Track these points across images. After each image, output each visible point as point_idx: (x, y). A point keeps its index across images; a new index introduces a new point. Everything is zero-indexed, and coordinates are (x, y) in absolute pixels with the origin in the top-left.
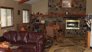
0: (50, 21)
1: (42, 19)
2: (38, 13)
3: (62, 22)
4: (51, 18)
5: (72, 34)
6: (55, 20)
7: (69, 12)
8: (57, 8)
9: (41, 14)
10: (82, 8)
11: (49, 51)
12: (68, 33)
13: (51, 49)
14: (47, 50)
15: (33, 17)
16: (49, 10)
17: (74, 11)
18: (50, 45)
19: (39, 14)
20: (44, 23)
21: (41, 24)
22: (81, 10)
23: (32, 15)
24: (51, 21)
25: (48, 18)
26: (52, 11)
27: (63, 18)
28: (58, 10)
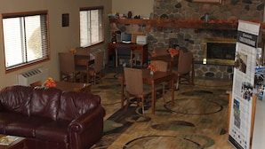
1: (140, 30)
2: (130, 14)
3: (192, 42)
4: (161, 30)
6: (173, 35)
7: (214, 15)
8: (179, 4)
9: (136, 17)
10: (251, 3)
11: (114, 143)
13: (123, 135)
14: (110, 140)
16: (156, 8)
17: (228, 12)
19: (133, 17)
20: (145, 43)
22: (247, 8)
23: (112, 20)
24: (162, 38)
25: (155, 31)
26: (166, 11)
27: (196, 32)
28: (182, 8)
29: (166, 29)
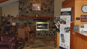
0: (21, 23)
1: (13, 21)
2: (9, 15)
3: (32, 24)
4: (21, 20)
5: (42, 35)
6: (26, 22)
7: (39, 15)
8: (27, 11)
9: (11, 16)
10: (50, 11)
12: (38, 34)
15: (4, 19)
16: (19, 13)
17: (43, 14)
18: (22, 46)
19: (10, 16)
20: (15, 25)
21: (12, 26)
22: (49, 13)
25: (19, 20)
26: (23, 14)
27: (33, 20)
28: (28, 13)
29: (23, 20)
